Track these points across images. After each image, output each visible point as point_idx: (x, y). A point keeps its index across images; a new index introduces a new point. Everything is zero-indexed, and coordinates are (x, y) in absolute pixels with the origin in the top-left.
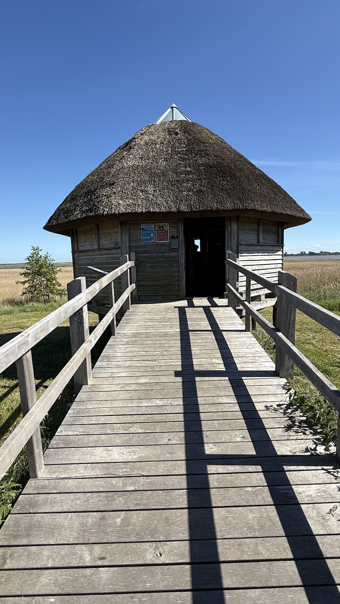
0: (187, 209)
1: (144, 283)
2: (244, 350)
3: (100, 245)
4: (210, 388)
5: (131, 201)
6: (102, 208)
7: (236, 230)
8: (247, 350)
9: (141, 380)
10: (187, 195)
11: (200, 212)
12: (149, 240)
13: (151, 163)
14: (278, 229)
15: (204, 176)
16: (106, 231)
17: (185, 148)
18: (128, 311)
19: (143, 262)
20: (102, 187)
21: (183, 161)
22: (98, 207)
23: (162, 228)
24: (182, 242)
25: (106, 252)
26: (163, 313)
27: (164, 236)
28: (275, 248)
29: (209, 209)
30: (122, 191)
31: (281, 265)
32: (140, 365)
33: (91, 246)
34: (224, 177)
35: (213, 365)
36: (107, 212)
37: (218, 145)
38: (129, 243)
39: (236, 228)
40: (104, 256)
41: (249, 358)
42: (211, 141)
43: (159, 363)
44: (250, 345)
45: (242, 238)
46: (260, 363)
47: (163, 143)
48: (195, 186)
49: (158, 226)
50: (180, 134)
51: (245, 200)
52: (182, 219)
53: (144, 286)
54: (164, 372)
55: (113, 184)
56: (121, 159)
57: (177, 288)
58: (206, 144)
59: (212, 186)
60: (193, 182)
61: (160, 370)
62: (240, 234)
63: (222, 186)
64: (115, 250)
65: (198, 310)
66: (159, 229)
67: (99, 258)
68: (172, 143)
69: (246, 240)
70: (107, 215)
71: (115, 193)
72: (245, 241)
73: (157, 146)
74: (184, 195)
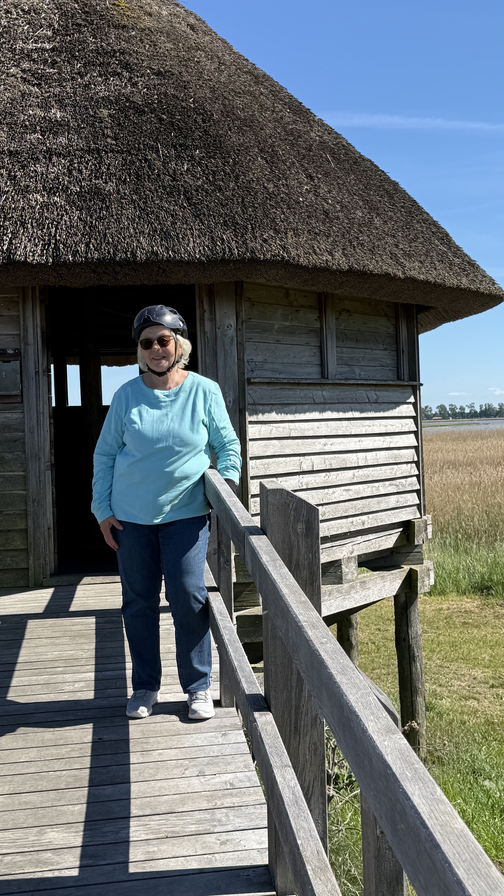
0: (41, 256)
2: (183, 785)
7: (232, 332)
10: (45, 206)
11: (88, 264)
14: (397, 328)
15: (109, 140)
17: (49, 40)
21: (39, 85)
24: (37, 373)
28: (385, 395)
29: (120, 256)
31: (413, 451)
34: (181, 146)
39: (232, 321)
41: (188, 818)
42: (148, 22)
44: (217, 760)
45: (260, 358)
48: (75, 173)
51: (253, 229)
52: (33, 288)
58: (128, 32)
59: (138, 177)
60: (71, 162)
62: (247, 345)
63: (174, 180)
68: (3, 22)
69: (276, 366)
72: (273, 371)
74: (34, 203)
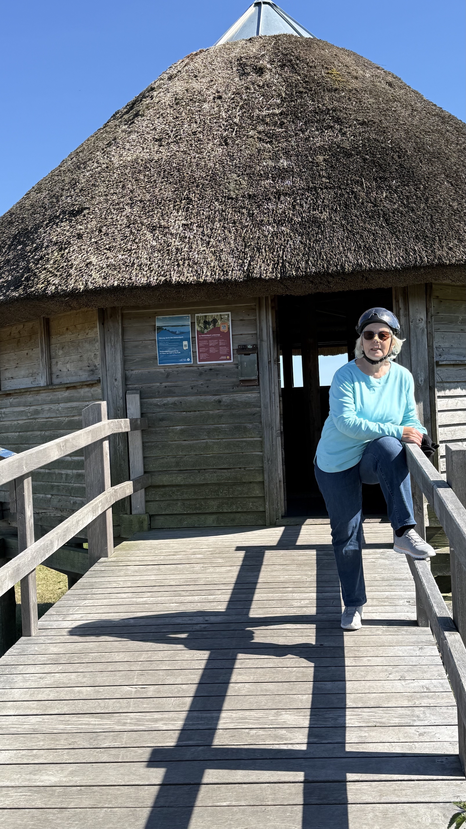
0: (272, 273)
1: (165, 479)
2: (388, 686)
3: (54, 377)
4: (235, 809)
5: (120, 257)
6: (45, 279)
7: (423, 325)
8: (399, 686)
9: (43, 778)
10: (275, 234)
11: (307, 277)
12: (176, 359)
13: (185, 152)
15: (324, 179)
16: (68, 337)
17: (278, 106)
18: (102, 559)
19: (162, 420)
20: (53, 220)
21: (271, 142)
22: (35, 274)
23: (211, 327)
24: (270, 362)
25: (66, 394)
26: (197, 567)
27: (217, 346)
29: (332, 269)
30: (100, 231)
32: (62, 727)
33: (31, 379)
34: (380, 178)
35: (273, 732)
36: (56, 288)
37: (374, 93)
38: (124, 369)
39: (423, 316)
40: (62, 405)
41: (392, 712)
42: (355, 84)
43: (118, 723)
44: (415, 668)
45: (447, 345)
46: (422, 730)
47: (220, 98)
48: (297, 207)
49: (202, 321)
50: (271, 70)
51: (440, 240)
52: (267, 298)
53: (164, 486)
54: (123, 751)
55: (80, 211)
56: (109, 145)
57: (257, 492)
58: (339, 93)
59: (346, 206)
60: (295, 199)
61: (112, 745)
62: (435, 334)
63: (375, 206)
64: (87, 389)
65: (300, 558)
66: (205, 328)
67: (50, 410)
68: (244, 96)
70: (56, 295)
71: (80, 236)
72: (458, 355)
73: (206, 106)
74: (267, 233)
